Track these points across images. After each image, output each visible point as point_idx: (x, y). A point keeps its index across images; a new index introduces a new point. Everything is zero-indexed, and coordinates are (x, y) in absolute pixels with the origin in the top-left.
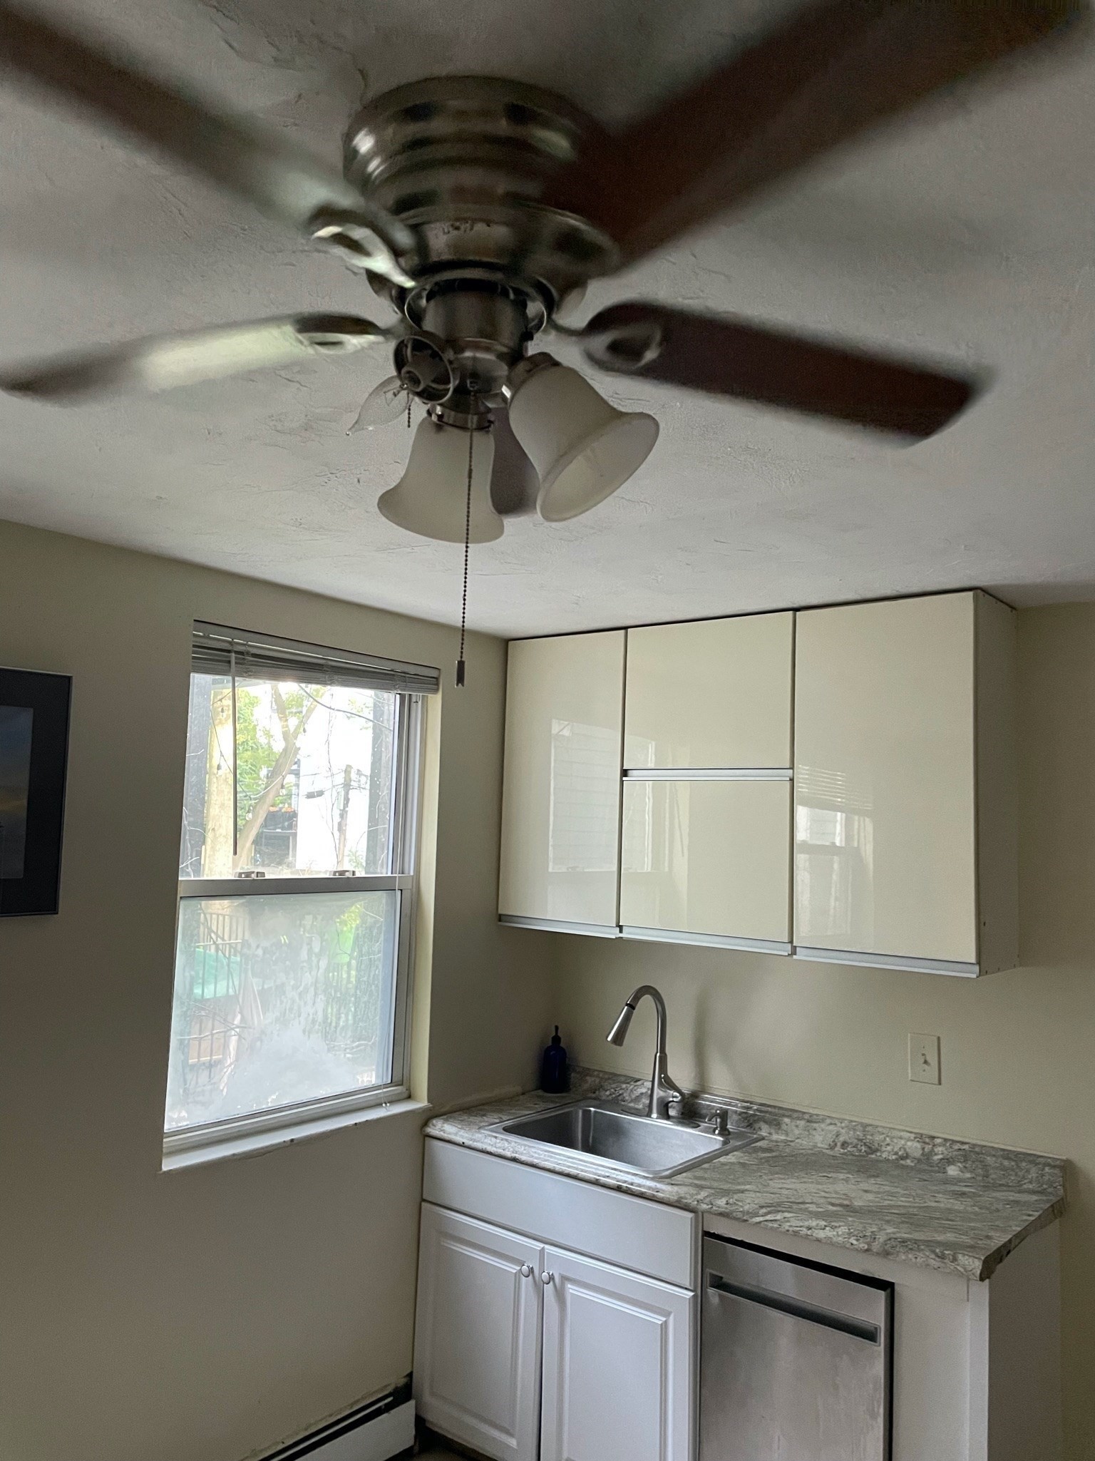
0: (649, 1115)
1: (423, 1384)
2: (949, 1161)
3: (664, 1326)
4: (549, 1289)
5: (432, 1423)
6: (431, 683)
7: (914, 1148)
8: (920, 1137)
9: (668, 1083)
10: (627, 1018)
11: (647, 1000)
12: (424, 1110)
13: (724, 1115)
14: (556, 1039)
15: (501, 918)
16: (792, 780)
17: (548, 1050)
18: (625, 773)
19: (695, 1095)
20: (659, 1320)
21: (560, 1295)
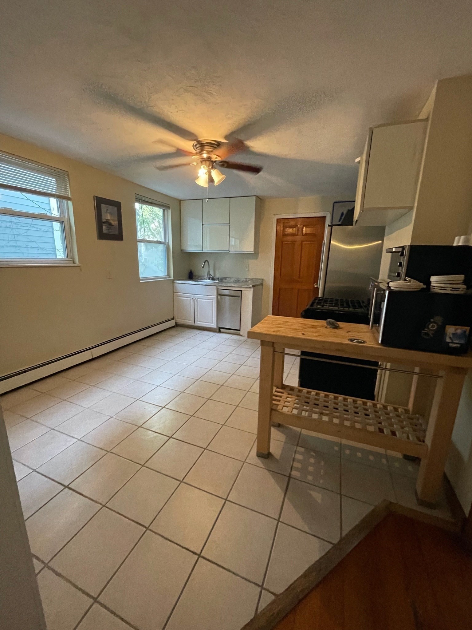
0: (207, 280)
1: (176, 317)
2: (249, 281)
3: (212, 302)
4: (195, 300)
5: (178, 323)
6: (169, 208)
7: (245, 280)
8: (245, 278)
9: (209, 274)
10: (204, 264)
11: (206, 262)
12: (173, 279)
13: (218, 278)
14: (191, 271)
15: (182, 250)
16: (229, 225)
17: (190, 272)
18: (203, 225)
19: (214, 277)
20: (211, 301)
21: (197, 301)
